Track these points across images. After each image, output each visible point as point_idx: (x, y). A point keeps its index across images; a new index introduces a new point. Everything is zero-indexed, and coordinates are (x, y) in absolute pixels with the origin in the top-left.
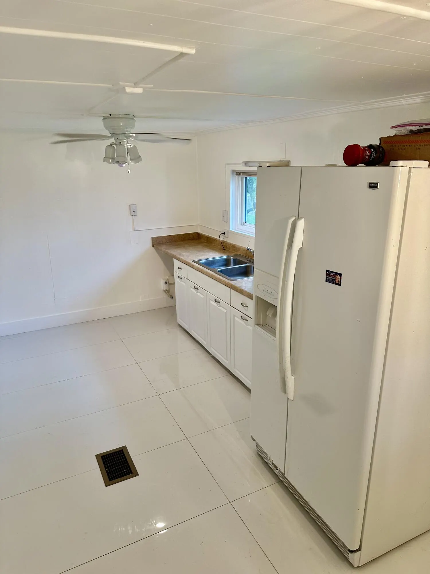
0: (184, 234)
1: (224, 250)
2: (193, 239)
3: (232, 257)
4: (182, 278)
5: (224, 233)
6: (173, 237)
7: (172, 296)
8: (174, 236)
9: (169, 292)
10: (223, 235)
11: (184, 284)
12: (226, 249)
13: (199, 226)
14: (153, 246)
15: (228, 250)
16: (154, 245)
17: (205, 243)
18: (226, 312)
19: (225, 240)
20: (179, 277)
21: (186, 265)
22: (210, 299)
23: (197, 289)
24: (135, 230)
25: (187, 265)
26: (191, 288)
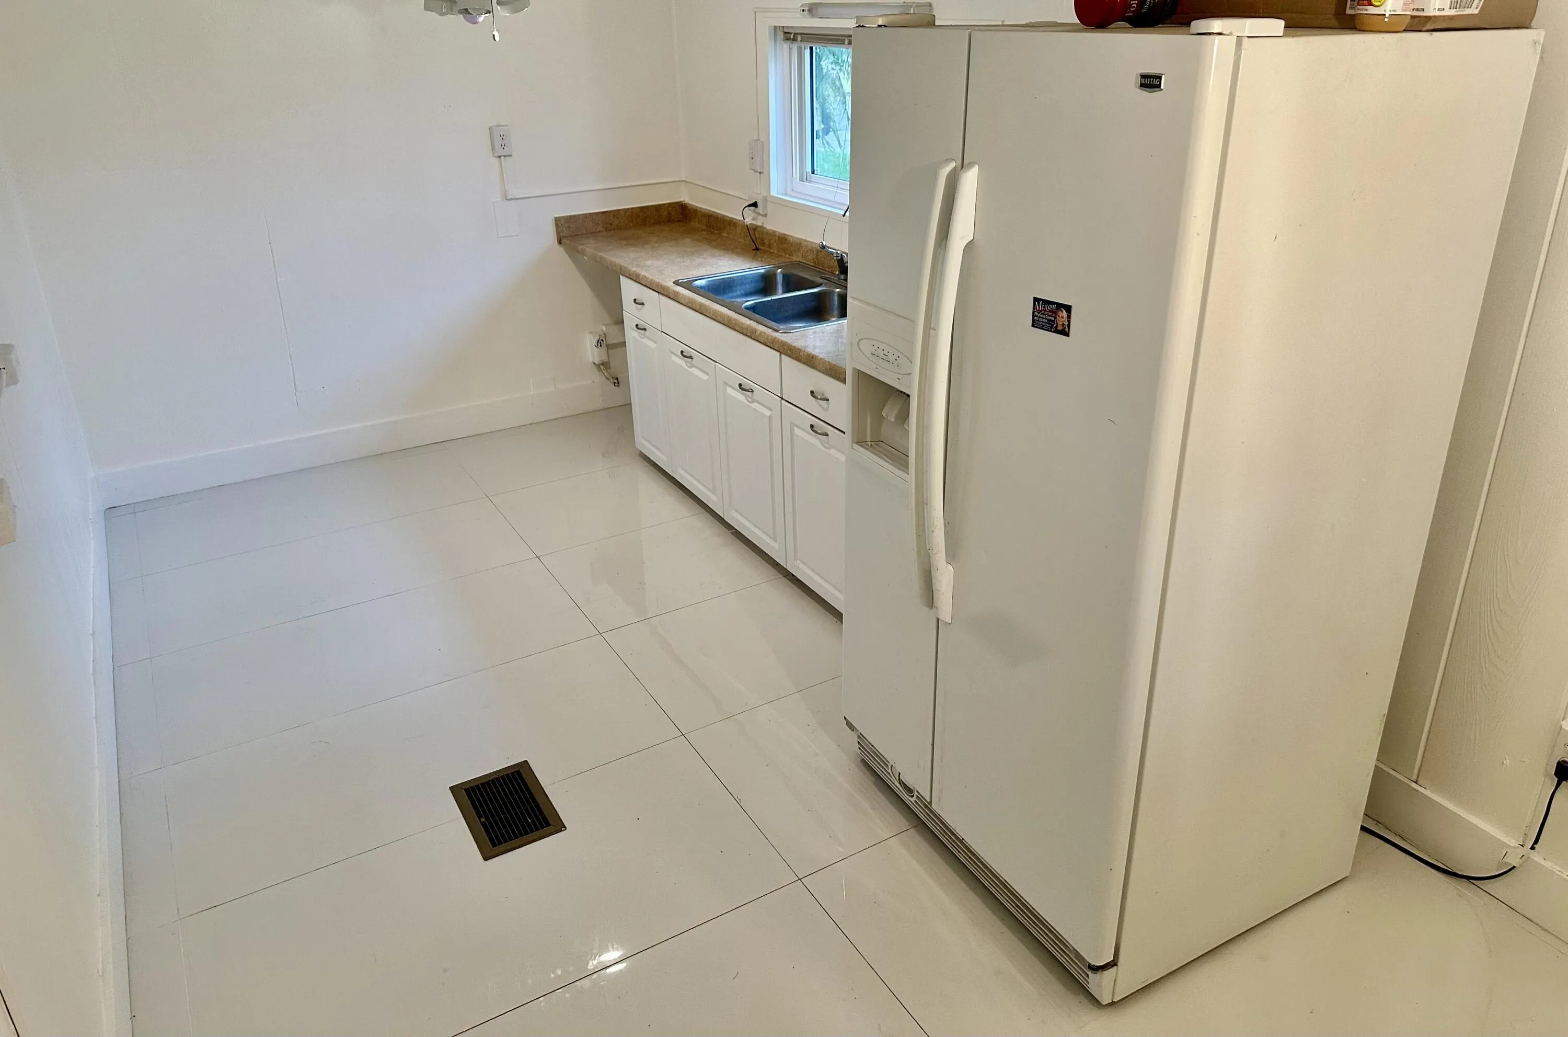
0: (642, 209)
1: (757, 249)
2: (669, 220)
3: (779, 270)
4: (645, 329)
5: (755, 205)
6: (614, 216)
7: (617, 379)
8: (616, 214)
9: (610, 368)
10: (752, 208)
11: (653, 345)
12: (762, 247)
13: (684, 183)
14: (560, 242)
15: (765, 252)
16: (563, 241)
17: (703, 230)
18: (770, 417)
19: (759, 224)
20: (637, 326)
21: (657, 294)
22: (725, 383)
23: (691, 357)
24: (509, 197)
25: (659, 293)
26: (673, 356)
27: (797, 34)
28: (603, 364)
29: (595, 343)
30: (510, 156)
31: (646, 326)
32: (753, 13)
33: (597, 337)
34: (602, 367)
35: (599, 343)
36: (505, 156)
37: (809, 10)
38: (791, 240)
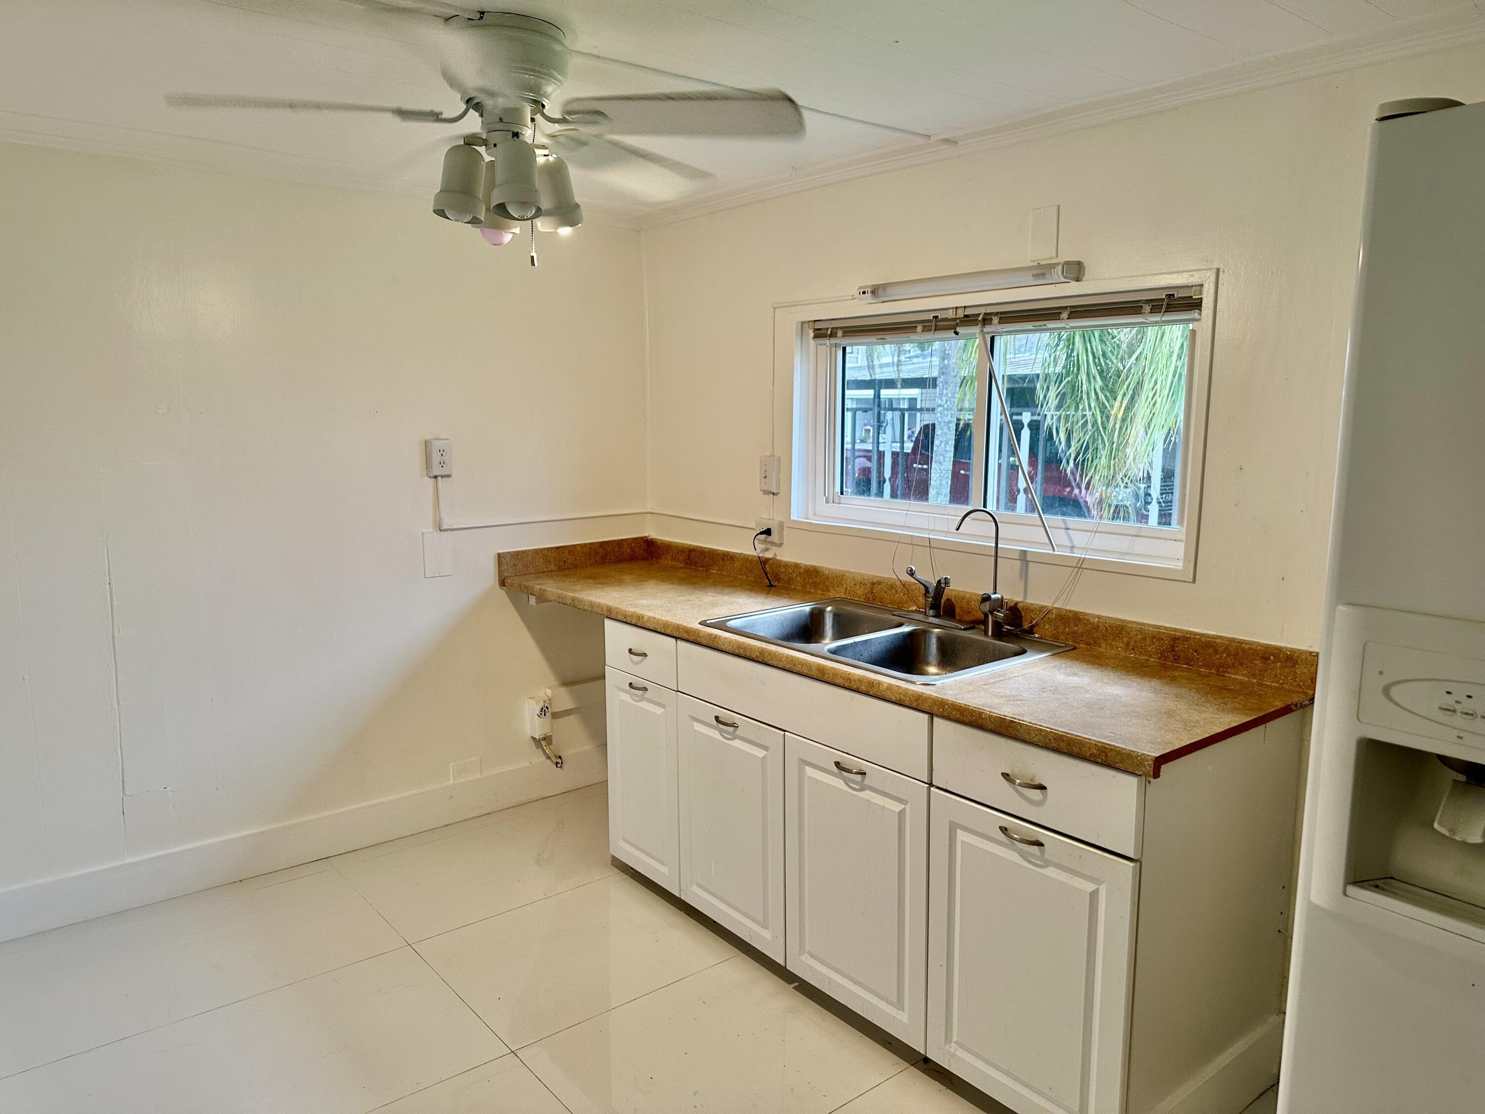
0: (602, 544)
1: (771, 586)
2: (632, 558)
3: (829, 609)
4: (645, 689)
5: (768, 532)
6: (570, 552)
7: (560, 757)
8: (571, 549)
9: (551, 744)
10: (764, 536)
11: (658, 710)
12: (776, 583)
13: (649, 515)
14: (502, 583)
15: (783, 588)
16: (508, 581)
17: (681, 568)
19: (768, 555)
20: (631, 684)
21: (673, 640)
22: (802, 760)
23: (733, 725)
24: (445, 527)
25: (676, 638)
26: (695, 723)
27: (837, 328)
28: (544, 739)
29: (538, 711)
30: (448, 476)
31: (646, 684)
32: (772, 309)
33: (541, 704)
34: (543, 743)
35: (543, 711)
36: (442, 476)
37: (872, 292)
38: (828, 572)
